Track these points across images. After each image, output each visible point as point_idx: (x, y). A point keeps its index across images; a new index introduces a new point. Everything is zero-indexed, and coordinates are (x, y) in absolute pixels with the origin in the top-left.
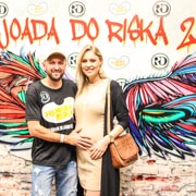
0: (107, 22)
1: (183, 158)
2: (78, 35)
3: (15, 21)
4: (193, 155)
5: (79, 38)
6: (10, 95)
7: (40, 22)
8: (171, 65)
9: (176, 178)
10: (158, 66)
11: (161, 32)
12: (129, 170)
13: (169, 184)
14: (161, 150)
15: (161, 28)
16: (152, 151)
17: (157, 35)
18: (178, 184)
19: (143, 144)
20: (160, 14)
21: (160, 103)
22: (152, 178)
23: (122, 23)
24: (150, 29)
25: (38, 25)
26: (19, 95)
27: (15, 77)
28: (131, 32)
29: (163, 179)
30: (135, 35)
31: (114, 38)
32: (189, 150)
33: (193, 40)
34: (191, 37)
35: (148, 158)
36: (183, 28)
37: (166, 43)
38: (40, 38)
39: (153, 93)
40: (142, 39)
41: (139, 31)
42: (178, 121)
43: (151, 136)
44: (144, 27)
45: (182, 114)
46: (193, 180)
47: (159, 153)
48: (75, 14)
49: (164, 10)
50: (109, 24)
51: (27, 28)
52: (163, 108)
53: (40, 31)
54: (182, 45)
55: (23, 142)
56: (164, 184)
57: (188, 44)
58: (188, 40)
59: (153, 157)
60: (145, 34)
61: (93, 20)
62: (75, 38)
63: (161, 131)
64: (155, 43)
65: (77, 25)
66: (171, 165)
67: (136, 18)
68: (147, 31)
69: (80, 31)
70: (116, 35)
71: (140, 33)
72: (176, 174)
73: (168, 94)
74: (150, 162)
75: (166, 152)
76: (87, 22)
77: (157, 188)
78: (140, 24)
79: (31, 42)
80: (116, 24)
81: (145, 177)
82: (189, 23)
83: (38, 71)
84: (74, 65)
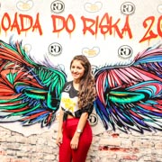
0: (82, 18)
1: (142, 132)
2: (58, 28)
3: (6, 15)
4: (150, 131)
5: (59, 31)
7: (27, 16)
8: (134, 55)
9: (136, 149)
10: (124, 56)
11: (127, 28)
12: (97, 142)
13: (130, 154)
14: (124, 126)
15: (127, 24)
16: (116, 126)
17: (123, 30)
18: (137, 154)
19: (109, 120)
20: (126, 12)
21: (124, 87)
22: (115, 149)
23: (95, 19)
24: (118, 25)
25: (25, 19)
26: (8, 77)
28: (102, 27)
29: (125, 150)
30: (105, 30)
31: (88, 32)
33: (153, 36)
34: (151, 33)
35: (113, 132)
36: (145, 25)
37: (131, 37)
38: (27, 30)
40: (111, 33)
41: (108, 27)
42: (138, 102)
43: (116, 114)
44: (113, 23)
46: (149, 151)
47: (122, 128)
48: (56, 11)
50: (84, 19)
51: (16, 20)
53: (27, 24)
54: (144, 39)
55: (9, 115)
56: (125, 154)
57: (149, 38)
58: (148, 35)
59: (117, 131)
60: (113, 29)
61: (71, 16)
62: (55, 31)
63: (124, 110)
65: (57, 20)
66: (132, 138)
67: (106, 15)
68: (115, 26)
69: (59, 24)
70: (89, 29)
71: (109, 28)
73: (131, 79)
74: (114, 135)
75: (128, 128)
76: (66, 18)
77: (120, 157)
78: (109, 21)
79: (19, 33)
80: (89, 20)
81: (110, 147)
82: (151, 21)
83: (24, 57)
84: (54, 53)
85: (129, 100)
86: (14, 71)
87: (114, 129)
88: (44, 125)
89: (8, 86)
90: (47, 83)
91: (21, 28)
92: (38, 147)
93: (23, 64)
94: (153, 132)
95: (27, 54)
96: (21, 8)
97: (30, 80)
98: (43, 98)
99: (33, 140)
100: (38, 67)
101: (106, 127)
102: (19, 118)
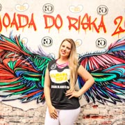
0: (68, 17)
1: (115, 103)
2: (49, 25)
3: (6, 15)
5: (50, 27)
6: (3, 63)
7: (24, 16)
8: (108, 45)
9: (111, 116)
10: (100, 46)
11: (102, 25)
12: (81, 112)
13: (106, 120)
14: (101, 99)
15: (102, 22)
16: (96, 100)
17: (99, 26)
18: (112, 120)
21: (101, 69)
22: (96, 117)
23: (78, 18)
24: (95, 22)
25: (22, 18)
26: (9, 64)
27: (6, 52)
28: (83, 24)
29: (103, 117)
30: (86, 26)
31: (72, 28)
32: (119, 98)
33: (122, 31)
34: (120, 28)
35: (94, 104)
36: (115, 23)
37: (105, 31)
38: (24, 26)
39: (97, 63)
40: (90, 29)
41: (88, 24)
42: (112, 80)
43: (95, 90)
44: (92, 21)
45: (115, 76)
46: (121, 117)
48: (47, 11)
49: (104, 11)
51: (14, 19)
52: (103, 73)
53: (24, 22)
54: (115, 33)
56: (103, 120)
57: (118, 33)
58: (118, 30)
59: (97, 103)
60: (92, 26)
61: (59, 16)
62: (47, 27)
63: (102, 87)
64: (98, 32)
65: (48, 19)
66: (107, 108)
67: (86, 15)
68: (93, 24)
69: (50, 22)
70: (74, 26)
72: (110, 113)
74: (94, 106)
75: (105, 100)
76: (55, 17)
77: (99, 123)
78: (89, 20)
79: (17, 29)
80: (73, 19)
81: (91, 116)
82: (120, 20)
83: (22, 48)
84: (46, 44)
85: (105, 79)
86: (13, 60)
87: (94, 102)
88: (39, 101)
89: (9, 71)
90: (41, 68)
91: (19, 25)
92: (35, 118)
93: (21, 54)
94: (123, 102)
95: (25, 46)
96: (19, 10)
97: (27, 66)
98: (38, 80)
99: (30, 113)
100: (33, 55)
101: (88, 101)
102: (19, 96)
